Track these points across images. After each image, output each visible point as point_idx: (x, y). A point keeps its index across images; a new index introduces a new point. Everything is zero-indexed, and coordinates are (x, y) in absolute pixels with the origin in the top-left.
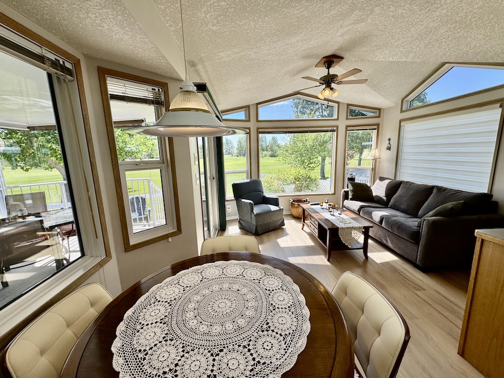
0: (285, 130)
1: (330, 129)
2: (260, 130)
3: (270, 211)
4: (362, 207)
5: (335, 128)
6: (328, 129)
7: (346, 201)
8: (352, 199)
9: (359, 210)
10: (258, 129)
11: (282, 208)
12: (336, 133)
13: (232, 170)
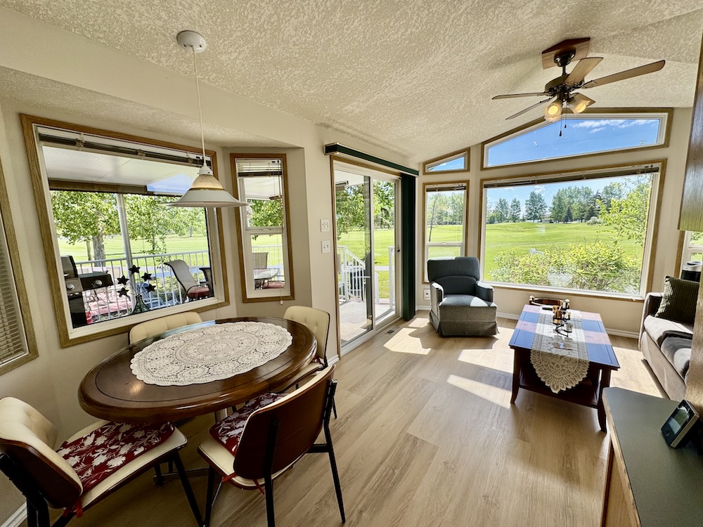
0: (531, 179)
1: (643, 167)
2: (485, 183)
3: (467, 307)
4: (669, 335)
5: (658, 165)
6: (636, 167)
7: (650, 317)
8: (662, 316)
9: (660, 340)
10: (482, 180)
11: (493, 304)
12: (658, 174)
13: (439, 242)
